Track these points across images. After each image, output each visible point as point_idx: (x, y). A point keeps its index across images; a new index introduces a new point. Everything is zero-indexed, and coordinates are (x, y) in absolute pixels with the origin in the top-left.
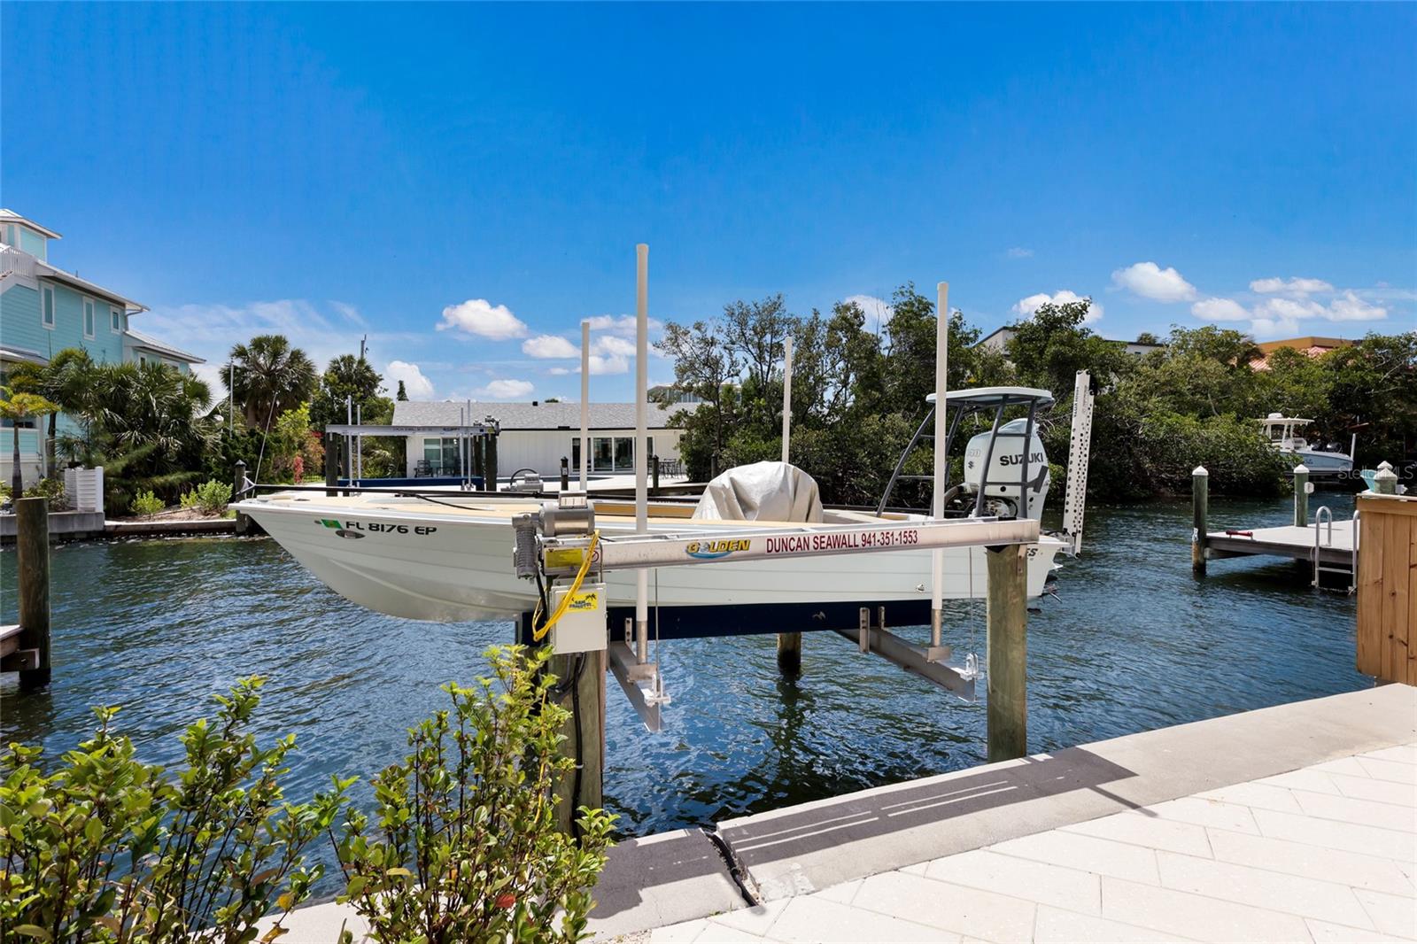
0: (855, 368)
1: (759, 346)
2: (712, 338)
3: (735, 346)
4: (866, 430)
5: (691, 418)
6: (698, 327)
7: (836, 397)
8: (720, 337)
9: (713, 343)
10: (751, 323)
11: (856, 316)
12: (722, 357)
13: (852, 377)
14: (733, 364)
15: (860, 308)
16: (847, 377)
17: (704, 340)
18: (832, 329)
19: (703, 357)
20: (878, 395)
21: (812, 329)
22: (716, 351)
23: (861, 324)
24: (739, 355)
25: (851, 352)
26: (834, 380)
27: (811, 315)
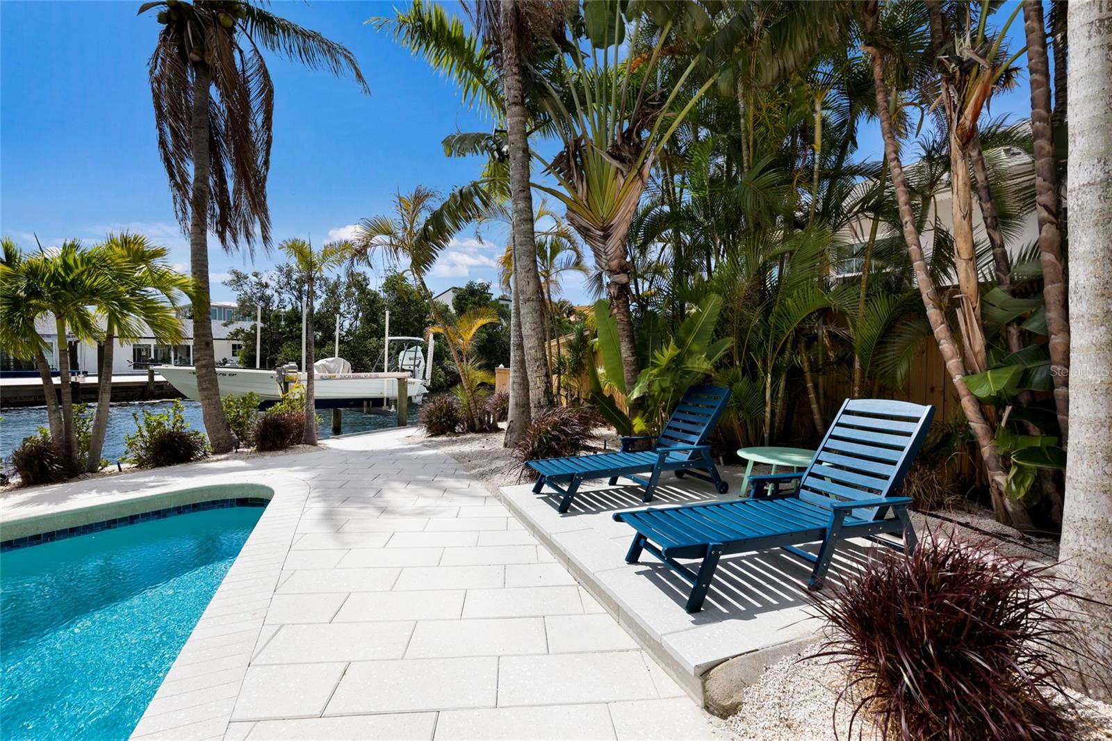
0: (362, 310)
1: (300, 292)
2: (266, 283)
3: (283, 291)
4: (369, 346)
5: (247, 334)
6: (256, 275)
7: (351, 325)
8: (272, 284)
9: (267, 286)
10: (295, 277)
11: (365, 279)
12: (273, 296)
13: (360, 314)
14: (281, 301)
15: (367, 276)
16: (358, 315)
17: (260, 284)
18: (349, 287)
19: (259, 295)
20: (375, 326)
21: (336, 285)
22: (268, 292)
23: (367, 285)
24: (286, 296)
25: (360, 301)
26: (349, 316)
27: (335, 278)
